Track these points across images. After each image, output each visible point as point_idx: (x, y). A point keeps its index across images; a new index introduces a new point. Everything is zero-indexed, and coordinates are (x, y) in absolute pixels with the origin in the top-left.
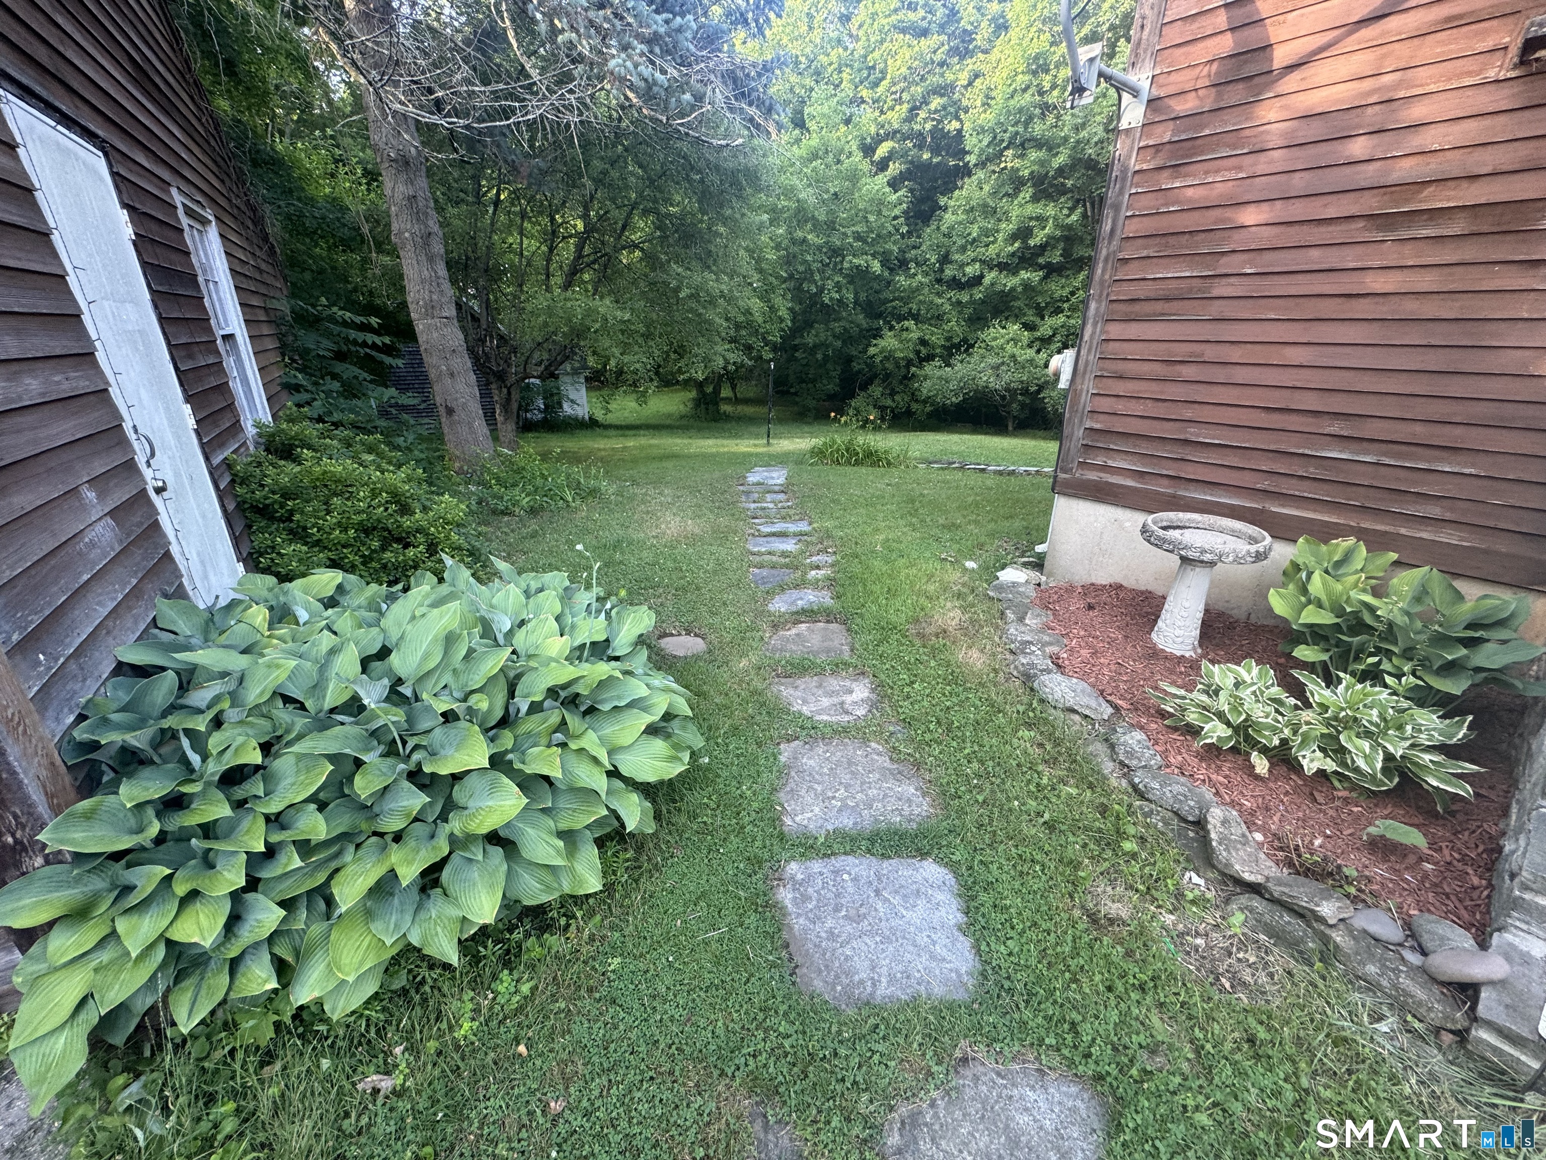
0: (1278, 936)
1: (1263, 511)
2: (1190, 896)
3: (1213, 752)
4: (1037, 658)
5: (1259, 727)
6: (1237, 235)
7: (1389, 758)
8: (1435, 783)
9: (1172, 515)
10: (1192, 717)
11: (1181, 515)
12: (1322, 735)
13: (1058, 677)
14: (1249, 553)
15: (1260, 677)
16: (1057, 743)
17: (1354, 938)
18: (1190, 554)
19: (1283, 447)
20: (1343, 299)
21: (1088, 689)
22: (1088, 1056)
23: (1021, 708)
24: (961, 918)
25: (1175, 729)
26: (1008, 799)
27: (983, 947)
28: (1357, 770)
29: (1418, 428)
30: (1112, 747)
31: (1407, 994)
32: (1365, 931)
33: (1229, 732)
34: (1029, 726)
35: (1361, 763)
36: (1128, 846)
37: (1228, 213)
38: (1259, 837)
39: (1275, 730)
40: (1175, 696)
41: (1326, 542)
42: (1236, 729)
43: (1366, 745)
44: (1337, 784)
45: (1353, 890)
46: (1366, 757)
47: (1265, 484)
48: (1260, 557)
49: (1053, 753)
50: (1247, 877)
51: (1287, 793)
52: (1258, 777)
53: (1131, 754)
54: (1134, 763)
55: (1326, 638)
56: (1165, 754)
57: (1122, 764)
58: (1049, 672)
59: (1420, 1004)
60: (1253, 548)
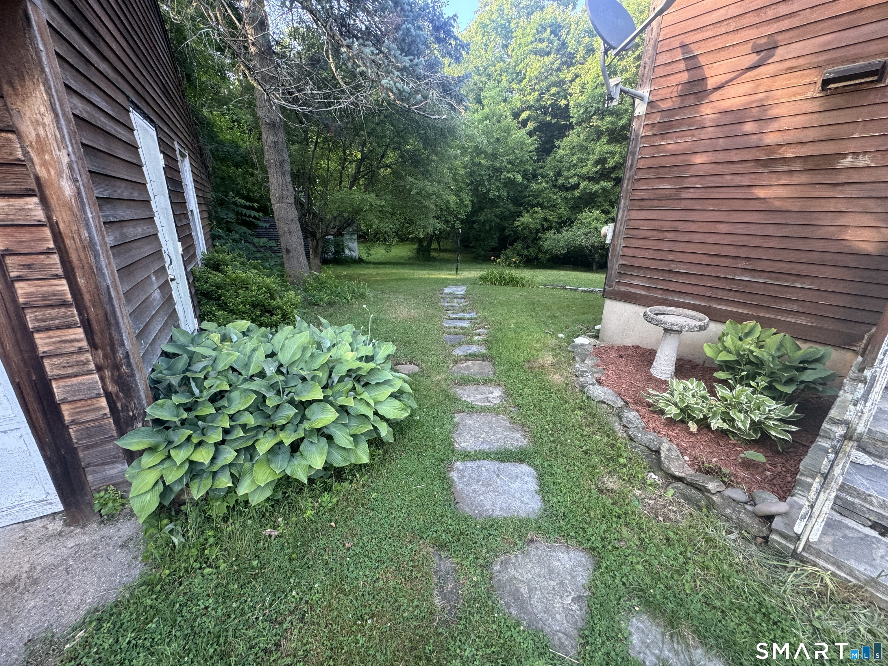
0: (688, 499)
1: (709, 307)
2: (649, 482)
3: (671, 422)
4: (589, 378)
5: (693, 410)
6: (692, 168)
7: (753, 422)
8: (774, 434)
9: (660, 308)
10: (662, 405)
11: (665, 308)
12: (723, 412)
13: (598, 387)
14: (696, 326)
15: (697, 386)
16: (593, 417)
17: (724, 499)
18: (667, 326)
19: (718, 274)
20: (744, 201)
21: (613, 393)
22: (589, 540)
23: (578, 401)
24: (537, 488)
25: (655, 412)
26: (566, 440)
27: (546, 498)
28: (740, 429)
29: (784, 265)
30: (620, 418)
31: (743, 521)
32: (730, 497)
33: (679, 411)
34: (580, 409)
35: (740, 425)
36: (622, 460)
37: (688, 157)
38: (687, 458)
39: (701, 411)
40: (654, 395)
41: (740, 323)
42: (682, 410)
43: (742, 416)
44: (731, 437)
45: (726, 480)
46: (742, 422)
47: (709, 293)
48: (702, 328)
49: (592, 421)
50: (677, 474)
51: (706, 441)
52: (691, 433)
53: (629, 422)
54: (631, 425)
55: (733, 369)
56: (647, 423)
57: (624, 426)
58: (594, 384)
59: (748, 525)
60: (698, 324)
